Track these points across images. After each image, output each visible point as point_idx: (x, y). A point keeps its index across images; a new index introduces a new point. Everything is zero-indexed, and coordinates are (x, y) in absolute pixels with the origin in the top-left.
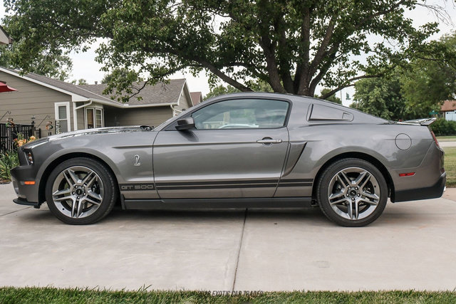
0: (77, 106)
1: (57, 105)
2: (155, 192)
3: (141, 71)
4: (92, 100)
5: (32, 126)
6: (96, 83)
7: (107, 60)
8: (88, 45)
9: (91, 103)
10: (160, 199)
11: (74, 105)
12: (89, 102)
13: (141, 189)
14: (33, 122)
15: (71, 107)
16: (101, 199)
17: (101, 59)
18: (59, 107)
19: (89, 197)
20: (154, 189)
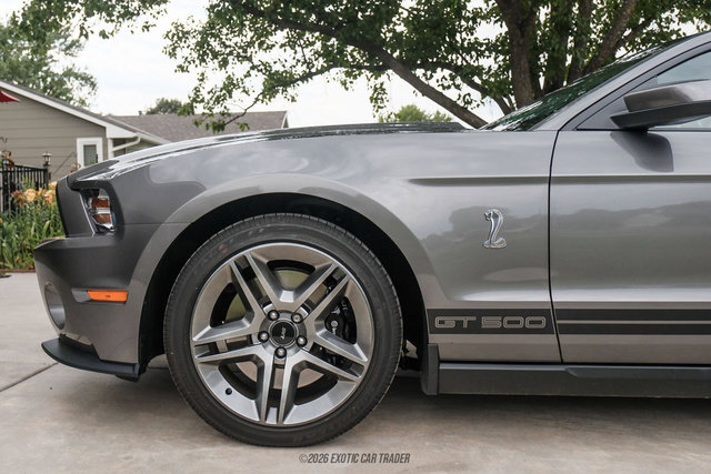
0: (115, 145)
1: (81, 143)
2: (550, 339)
3: (248, 75)
4: (141, 136)
5: (45, 171)
6: (140, 112)
7: (186, 52)
8: (152, 21)
9: (139, 140)
10: (562, 363)
11: (110, 144)
12: (134, 139)
13: (502, 331)
14: (46, 164)
15: (105, 146)
16: (364, 359)
17: (174, 49)
18: (85, 146)
19: (316, 350)
20: (547, 331)
